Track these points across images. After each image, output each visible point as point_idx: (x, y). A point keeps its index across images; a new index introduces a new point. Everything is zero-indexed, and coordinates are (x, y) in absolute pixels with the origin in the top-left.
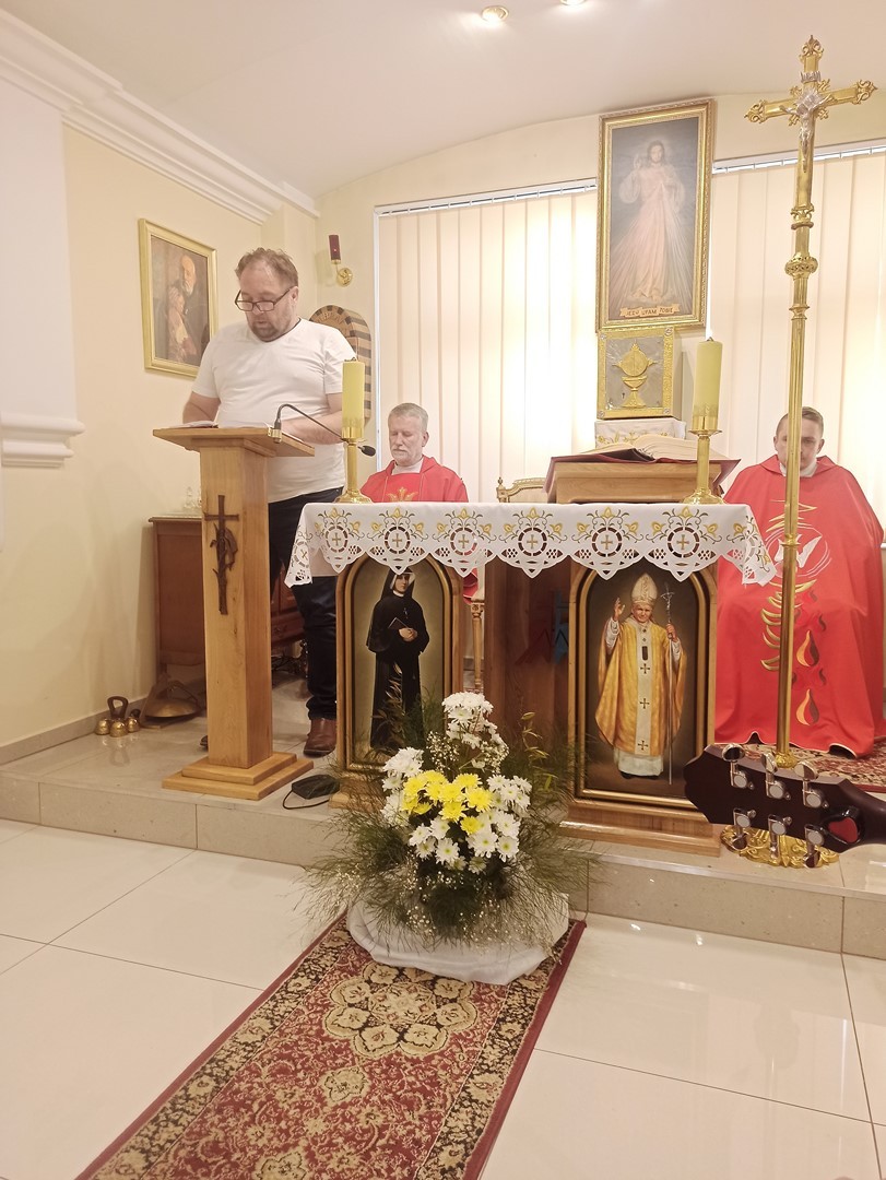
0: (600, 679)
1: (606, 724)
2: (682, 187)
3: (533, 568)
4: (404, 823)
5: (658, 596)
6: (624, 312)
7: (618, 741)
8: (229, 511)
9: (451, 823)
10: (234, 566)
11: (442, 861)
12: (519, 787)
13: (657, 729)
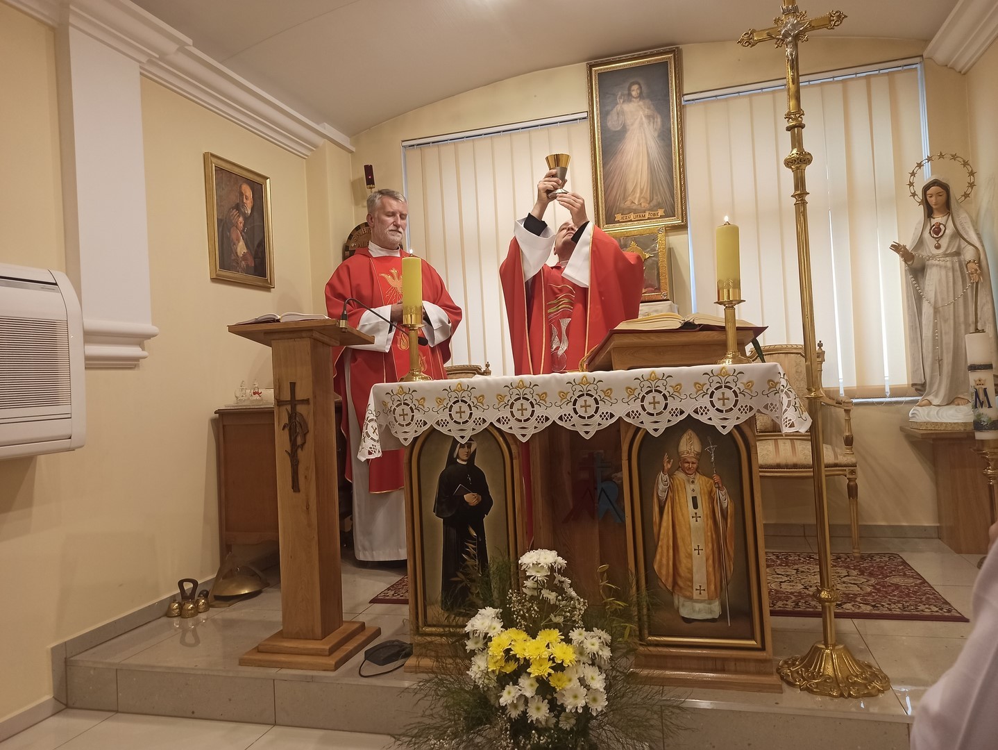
0: (656, 529)
1: (664, 572)
2: (659, 116)
3: (588, 431)
4: (493, 684)
5: (702, 450)
6: (618, 217)
7: (677, 588)
8: (300, 395)
9: (539, 680)
10: (306, 445)
11: (534, 719)
12: (600, 638)
13: (712, 574)
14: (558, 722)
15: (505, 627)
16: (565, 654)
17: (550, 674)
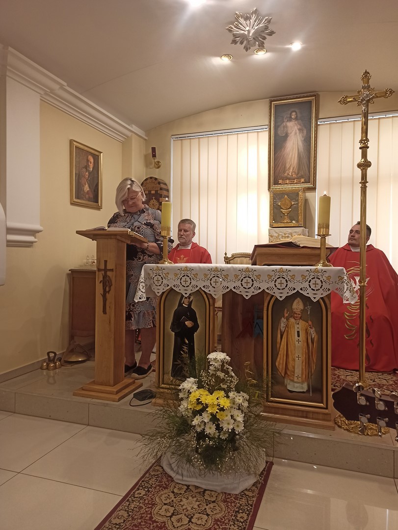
0: (278, 346)
1: (281, 367)
2: (305, 129)
3: (247, 295)
4: (190, 414)
5: (304, 308)
6: (280, 181)
7: (286, 375)
8: (108, 268)
9: (212, 414)
10: (110, 292)
11: (208, 433)
12: (243, 397)
13: (304, 370)
14: (219, 435)
15: (198, 388)
16: (225, 403)
17: (217, 412)
